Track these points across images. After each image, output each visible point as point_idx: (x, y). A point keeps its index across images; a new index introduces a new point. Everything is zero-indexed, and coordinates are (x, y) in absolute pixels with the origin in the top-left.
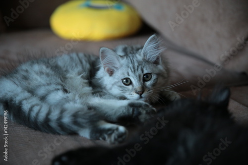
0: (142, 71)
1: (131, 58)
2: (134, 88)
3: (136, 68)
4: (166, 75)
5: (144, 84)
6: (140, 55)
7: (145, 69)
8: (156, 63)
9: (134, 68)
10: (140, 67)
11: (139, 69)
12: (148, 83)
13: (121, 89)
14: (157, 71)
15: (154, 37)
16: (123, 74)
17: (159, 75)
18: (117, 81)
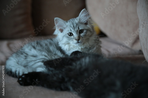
0: (79, 28)
1: (72, 22)
2: (74, 37)
3: (75, 27)
4: (92, 31)
5: (80, 35)
6: (77, 20)
7: (80, 27)
8: (86, 24)
9: (74, 27)
10: (77, 26)
11: (77, 28)
12: (82, 34)
13: (67, 38)
14: (86, 28)
15: (84, 10)
16: (68, 30)
17: (88, 30)
18: (65, 34)
